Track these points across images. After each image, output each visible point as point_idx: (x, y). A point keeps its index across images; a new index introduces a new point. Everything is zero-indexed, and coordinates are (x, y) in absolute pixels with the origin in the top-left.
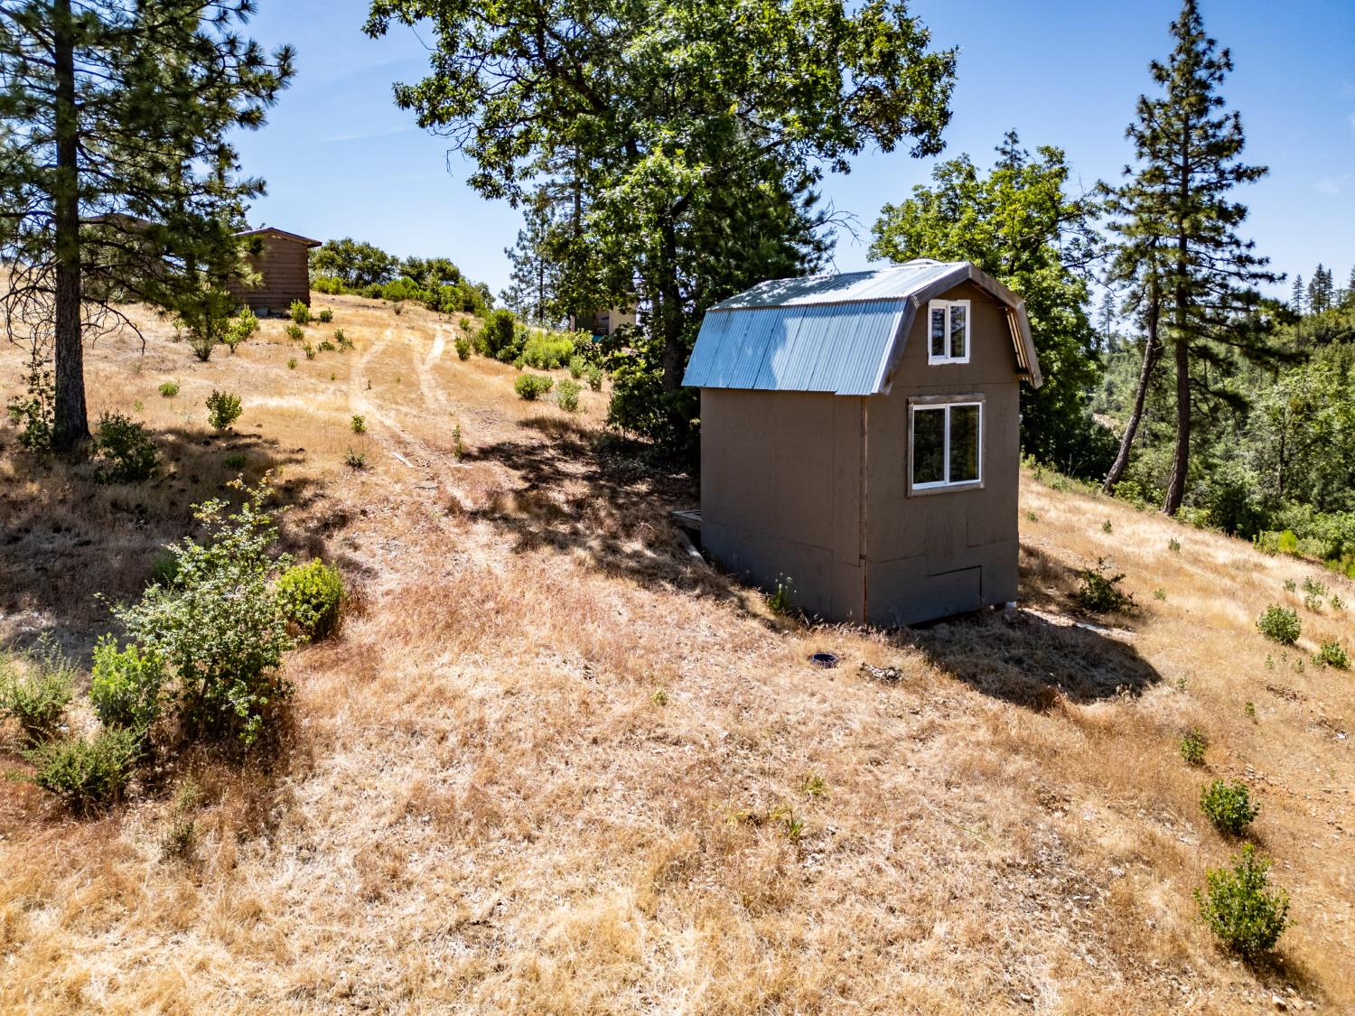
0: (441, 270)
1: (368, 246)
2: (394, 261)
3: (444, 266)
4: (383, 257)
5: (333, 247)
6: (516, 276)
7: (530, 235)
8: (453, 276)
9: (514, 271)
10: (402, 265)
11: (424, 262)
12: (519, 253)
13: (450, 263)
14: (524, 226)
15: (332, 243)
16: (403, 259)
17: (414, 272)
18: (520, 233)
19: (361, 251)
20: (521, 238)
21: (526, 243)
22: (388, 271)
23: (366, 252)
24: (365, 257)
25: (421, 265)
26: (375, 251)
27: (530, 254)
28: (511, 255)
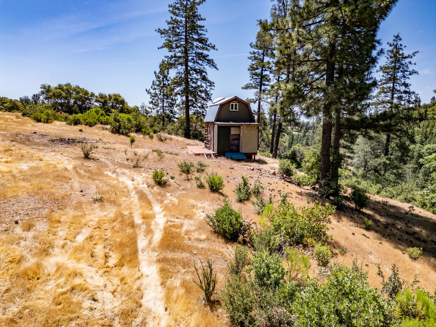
0: (116, 99)
1: (78, 87)
2: (93, 95)
3: (117, 97)
4: (86, 93)
5: (60, 87)
6: (152, 102)
7: (158, 83)
8: (123, 102)
9: (151, 100)
10: (96, 97)
11: (107, 95)
12: (153, 91)
13: (120, 96)
14: (155, 79)
15: (60, 85)
16: (97, 94)
17: (102, 100)
18: (153, 82)
19: (75, 90)
20: (153, 84)
21: (156, 87)
22: (89, 100)
23: (78, 90)
24: (78, 93)
25: (106, 97)
26: (83, 90)
27: (158, 92)
28: (149, 92)
